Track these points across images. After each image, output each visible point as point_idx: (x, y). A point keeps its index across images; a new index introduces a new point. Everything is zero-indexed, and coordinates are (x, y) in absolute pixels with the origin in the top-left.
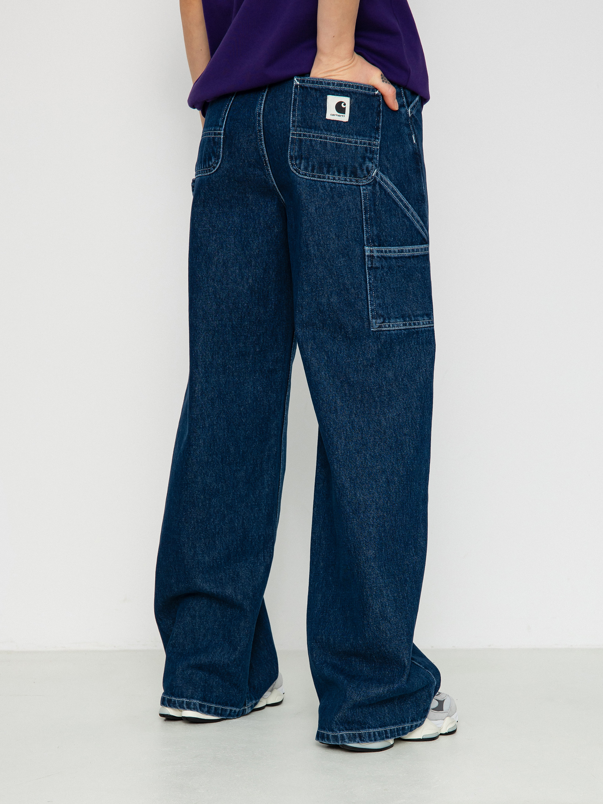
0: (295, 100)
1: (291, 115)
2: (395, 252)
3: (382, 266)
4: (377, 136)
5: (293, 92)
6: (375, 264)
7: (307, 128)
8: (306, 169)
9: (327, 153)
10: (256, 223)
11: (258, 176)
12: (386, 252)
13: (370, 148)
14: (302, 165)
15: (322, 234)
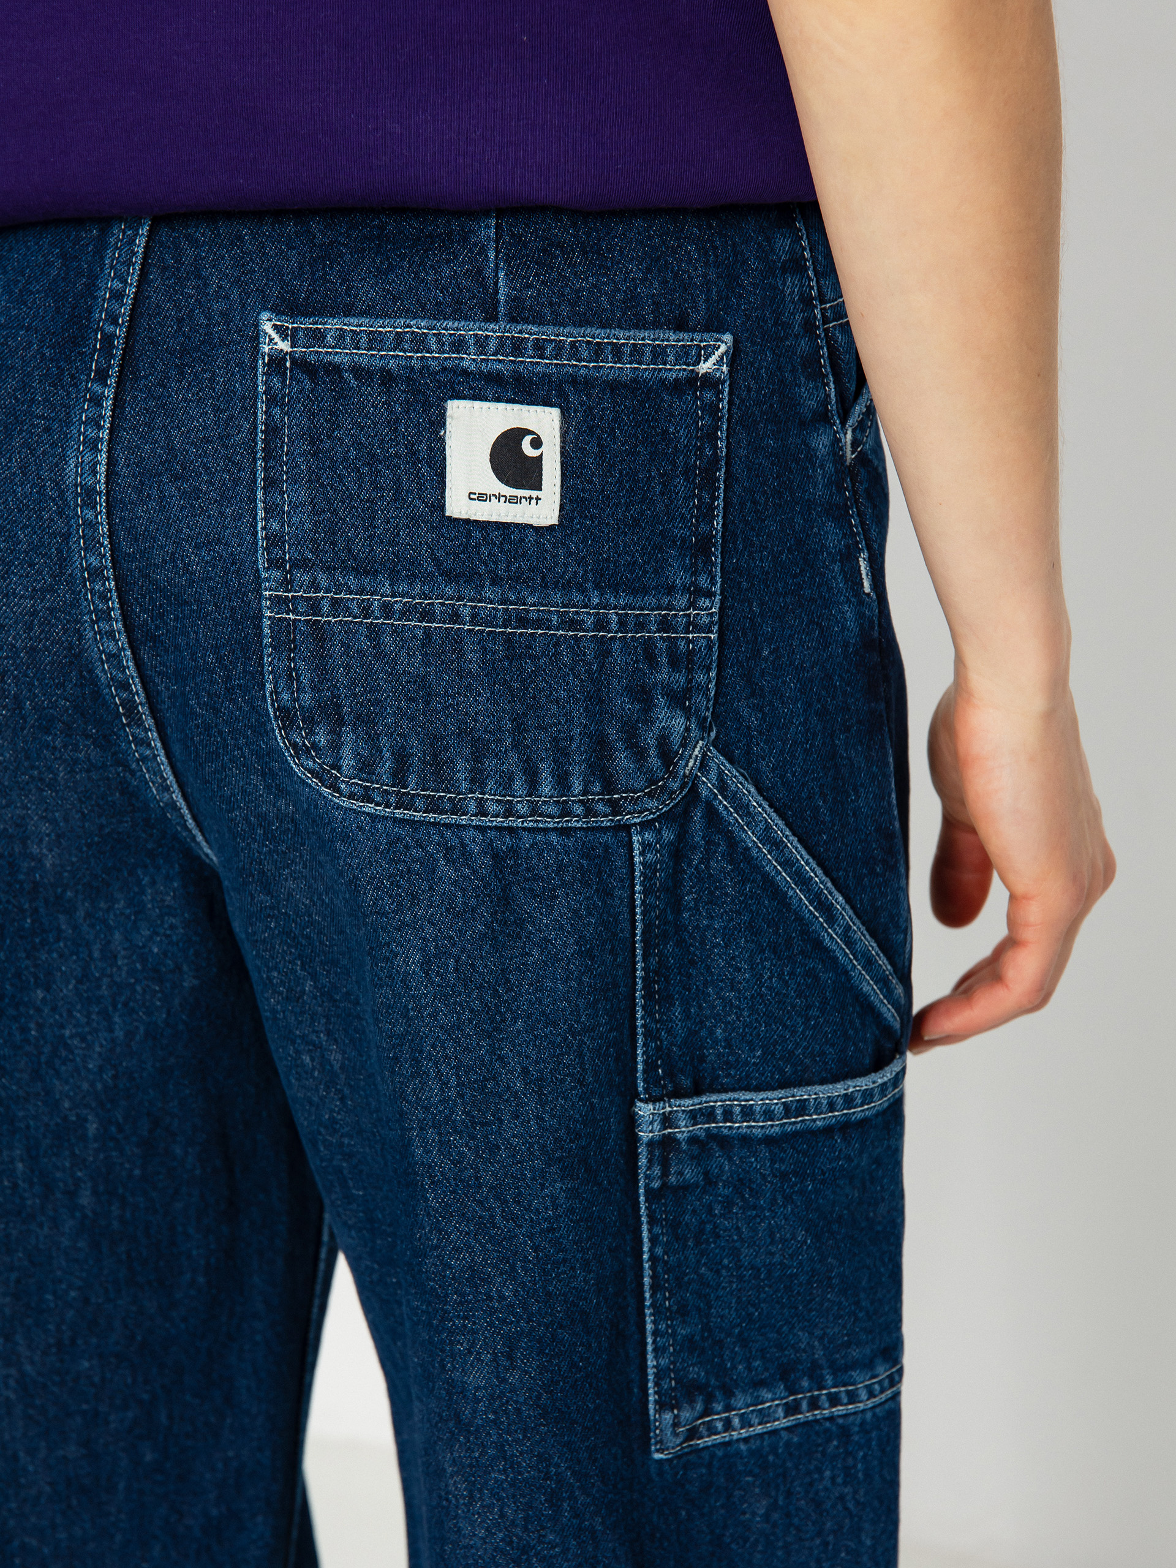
0: (272, 430)
1: (260, 505)
2: (768, 1114)
3: (706, 1174)
4: (703, 581)
5: (261, 388)
6: (681, 1173)
7: (346, 570)
8: (366, 768)
9: (469, 687)
10: (90, 955)
11: (88, 771)
12: (728, 1115)
13: (672, 642)
14: (347, 751)
15: (458, 1077)
